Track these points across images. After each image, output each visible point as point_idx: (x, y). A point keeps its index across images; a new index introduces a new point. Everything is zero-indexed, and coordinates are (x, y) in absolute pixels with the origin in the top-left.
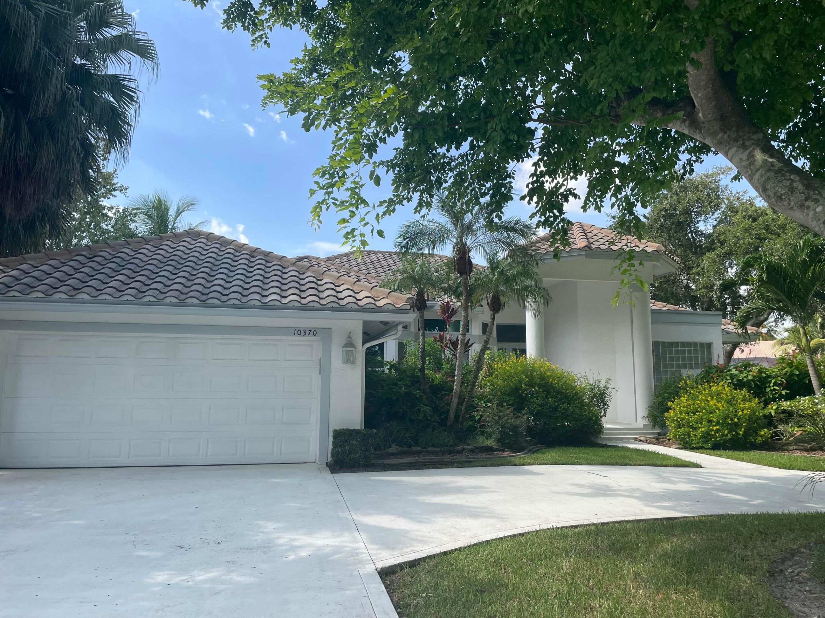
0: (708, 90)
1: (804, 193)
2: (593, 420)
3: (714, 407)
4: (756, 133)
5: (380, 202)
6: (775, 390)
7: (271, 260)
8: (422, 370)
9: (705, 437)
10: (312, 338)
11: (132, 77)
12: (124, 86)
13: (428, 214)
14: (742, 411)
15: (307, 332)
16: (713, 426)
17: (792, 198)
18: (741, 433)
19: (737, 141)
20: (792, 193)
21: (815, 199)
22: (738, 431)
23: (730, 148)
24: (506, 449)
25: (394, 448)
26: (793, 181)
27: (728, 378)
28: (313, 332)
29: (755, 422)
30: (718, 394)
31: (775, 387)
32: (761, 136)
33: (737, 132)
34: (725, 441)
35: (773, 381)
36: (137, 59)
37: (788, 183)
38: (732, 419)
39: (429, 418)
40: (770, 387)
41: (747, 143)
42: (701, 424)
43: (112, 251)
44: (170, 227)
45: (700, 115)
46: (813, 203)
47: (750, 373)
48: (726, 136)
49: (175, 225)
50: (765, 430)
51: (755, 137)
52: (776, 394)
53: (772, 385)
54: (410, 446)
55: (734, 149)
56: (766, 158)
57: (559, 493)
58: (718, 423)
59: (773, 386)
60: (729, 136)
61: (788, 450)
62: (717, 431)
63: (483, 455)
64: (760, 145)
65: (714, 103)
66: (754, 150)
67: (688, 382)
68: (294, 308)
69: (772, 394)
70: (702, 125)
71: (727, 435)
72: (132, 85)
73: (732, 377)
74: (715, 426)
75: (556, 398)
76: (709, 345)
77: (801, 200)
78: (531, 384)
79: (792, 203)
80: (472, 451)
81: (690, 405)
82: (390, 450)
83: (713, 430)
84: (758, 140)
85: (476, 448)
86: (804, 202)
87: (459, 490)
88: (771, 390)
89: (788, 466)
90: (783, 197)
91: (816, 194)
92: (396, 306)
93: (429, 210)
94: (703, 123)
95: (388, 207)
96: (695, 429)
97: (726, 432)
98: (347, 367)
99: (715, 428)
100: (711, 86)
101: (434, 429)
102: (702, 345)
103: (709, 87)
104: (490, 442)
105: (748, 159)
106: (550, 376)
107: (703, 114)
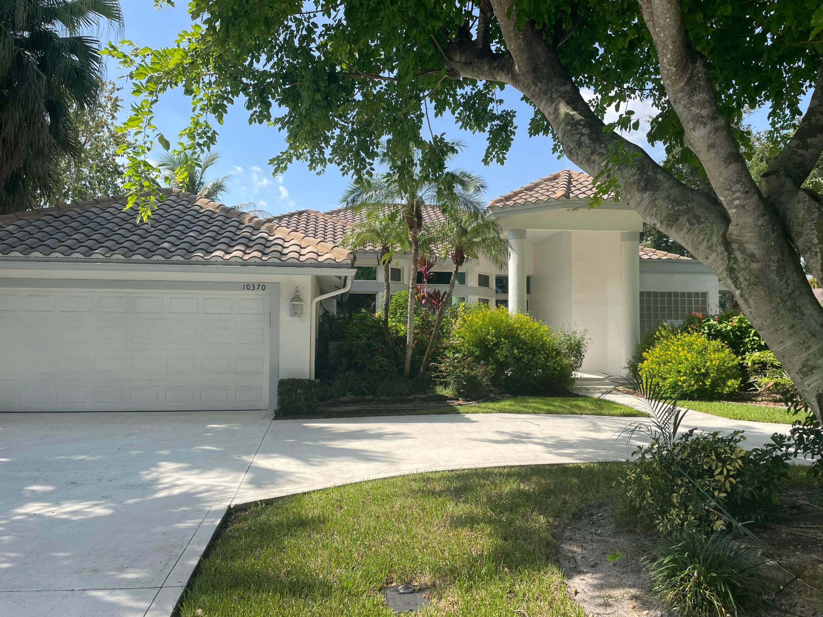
0: (519, 41)
1: (590, 147)
2: (557, 370)
3: (684, 357)
4: (564, 84)
5: (270, 160)
6: (754, 340)
7: (231, 217)
8: (386, 322)
9: (673, 388)
10: (260, 292)
11: (95, 39)
12: (89, 48)
13: (324, 170)
14: (712, 361)
15: (256, 287)
16: (681, 376)
17: (579, 153)
18: (708, 383)
19: (546, 94)
20: (579, 147)
21: (600, 153)
22: (705, 381)
23: (541, 102)
24: (460, 399)
25: (349, 396)
26: (582, 134)
27: (706, 328)
28: (261, 286)
29: (724, 372)
30: (690, 345)
31: (755, 338)
32: (568, 87)
33: (547, 84)
34: (692, 392)
35: (753, 332)
36: (104, 20)
37: (577, 137)
38: (699, 370)
39: (387, 369)
40: (749, 337)
41: (555, 96)
42: (670, 374)
43: (82, 210)
44: (198, 182)
45: (516, 67)
46: (598, 157)
47: (730, 323)
48: (537, 89)
49: (202, 180)
50: (733, 380)
51: (562, 89)
52: (755, 344)
53: (751, 335)
54: (363, 394)
55: (544, 102)
56: (568, 111)
57: (475, 440)
58: (685, 374)
59: (753, 336)
60: (540, 89)
61: (756, 401)
62: (684, 382)
63: (434, 404)
64: (565, 97)
65: (527, 55)
66: (559, 102)
67: (663, 333)
68: (235, 264)
69: (751, 344)
70: (519, 78)
71: (693, 385)
72: (94, 46)
73: (710, 327)
74: (683, 376)
75: (522, 348)
76: (704, 295)
77: (587, 155)
78: (498, 335)
79: (580, 158)
80: (424, 400)
81: (662, 356)
82: (343, 399)
83: (680, 381)
84: (565, 92)
85: (429, 397)
86: (590, 156)
87: (379, 436)
88: (750, 340)
89: (739, 416)
90: (573, 151)
91: (602, 148)
92: (337, 260)
93: (325, 167)
94: (519, 75)
95: (279, 164)
96: (665, 379)
97: (693, 382)
98: (296, 319)
99: (682, 379)
100: (522, 37)
101: (391, 379)
102: (697, 294)
103: (519, 38)
104: (448, 392)
105: (554, 113)
106: (517, 328)
107: (518, 67)
